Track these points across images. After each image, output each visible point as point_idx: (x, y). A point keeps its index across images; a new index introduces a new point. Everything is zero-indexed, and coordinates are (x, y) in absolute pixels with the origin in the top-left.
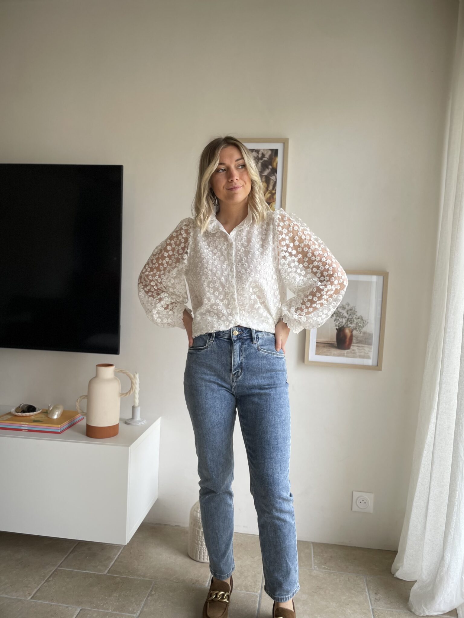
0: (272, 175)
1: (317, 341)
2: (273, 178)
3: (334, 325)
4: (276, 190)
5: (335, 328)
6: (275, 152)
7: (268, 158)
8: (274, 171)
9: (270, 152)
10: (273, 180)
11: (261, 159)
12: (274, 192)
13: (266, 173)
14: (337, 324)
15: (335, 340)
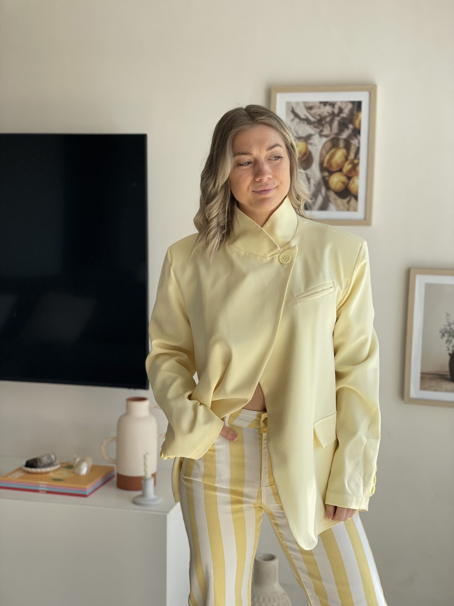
0: (354, 137)
1: (422, 370)
2: (354, 142)
3: (446, 349)
4: (359, 159)
5: (447, 352)
6: (358, 105)
7: (347, 115)
8: (357, 132)
9: (350, 106)
10: (355, 145)
11: (338, 115)
12: (356, 161)
13: (345, 135)
14: (450, 347)
15: (447, 369)
